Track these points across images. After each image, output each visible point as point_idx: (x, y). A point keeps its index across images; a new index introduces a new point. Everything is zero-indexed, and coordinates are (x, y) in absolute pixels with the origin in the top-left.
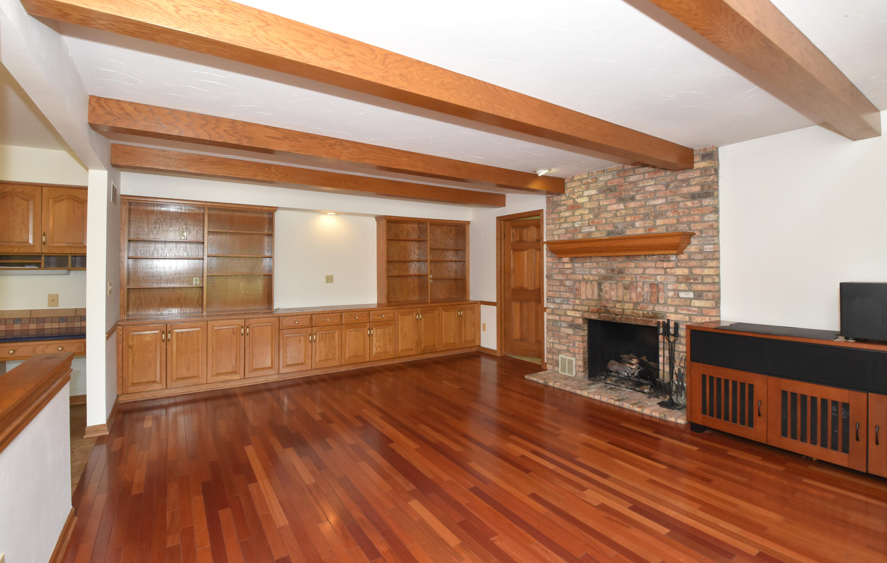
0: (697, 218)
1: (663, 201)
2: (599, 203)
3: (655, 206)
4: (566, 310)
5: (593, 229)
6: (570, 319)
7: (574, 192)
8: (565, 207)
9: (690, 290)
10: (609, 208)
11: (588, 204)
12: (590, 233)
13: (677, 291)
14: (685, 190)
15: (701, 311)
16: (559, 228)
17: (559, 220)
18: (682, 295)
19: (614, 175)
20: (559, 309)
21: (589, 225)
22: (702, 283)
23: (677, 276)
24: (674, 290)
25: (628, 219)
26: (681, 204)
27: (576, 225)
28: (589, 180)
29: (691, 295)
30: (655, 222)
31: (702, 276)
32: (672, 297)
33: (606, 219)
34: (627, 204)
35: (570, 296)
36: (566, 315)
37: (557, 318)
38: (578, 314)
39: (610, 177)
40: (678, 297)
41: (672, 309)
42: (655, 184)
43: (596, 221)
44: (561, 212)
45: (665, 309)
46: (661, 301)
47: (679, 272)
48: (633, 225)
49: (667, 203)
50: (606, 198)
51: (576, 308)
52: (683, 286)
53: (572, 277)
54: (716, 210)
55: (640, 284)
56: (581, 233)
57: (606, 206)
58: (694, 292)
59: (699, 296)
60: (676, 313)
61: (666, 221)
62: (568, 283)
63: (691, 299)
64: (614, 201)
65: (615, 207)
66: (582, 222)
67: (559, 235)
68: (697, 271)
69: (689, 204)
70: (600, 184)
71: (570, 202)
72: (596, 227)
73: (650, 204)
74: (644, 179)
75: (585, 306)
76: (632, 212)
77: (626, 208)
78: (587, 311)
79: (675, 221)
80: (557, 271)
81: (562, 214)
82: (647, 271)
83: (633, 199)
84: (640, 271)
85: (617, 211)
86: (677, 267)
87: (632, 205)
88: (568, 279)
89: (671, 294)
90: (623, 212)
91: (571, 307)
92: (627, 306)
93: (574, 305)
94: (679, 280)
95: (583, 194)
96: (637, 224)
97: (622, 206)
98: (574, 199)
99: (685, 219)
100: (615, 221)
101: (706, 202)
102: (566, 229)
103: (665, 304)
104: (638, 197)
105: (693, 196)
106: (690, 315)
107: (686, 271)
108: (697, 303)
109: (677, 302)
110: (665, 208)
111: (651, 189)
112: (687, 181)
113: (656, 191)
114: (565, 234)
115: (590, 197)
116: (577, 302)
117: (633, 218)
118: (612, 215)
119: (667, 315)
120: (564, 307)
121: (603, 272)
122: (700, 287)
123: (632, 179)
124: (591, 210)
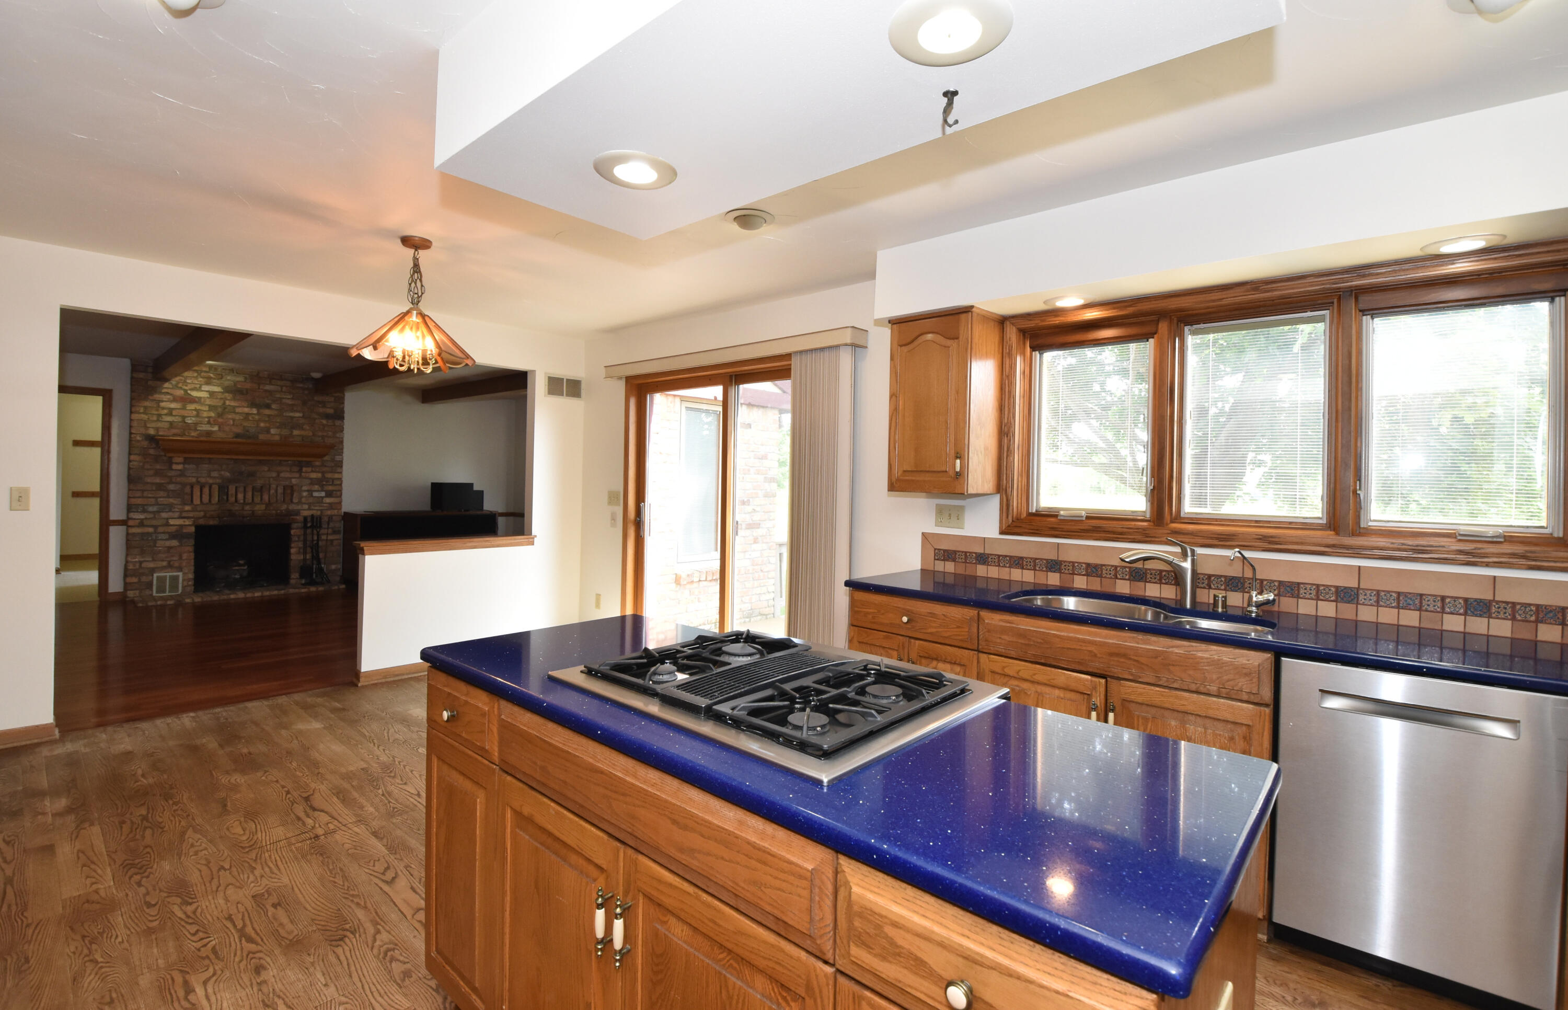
0: (330, 433)
1: (301, 415)
2: (224, 403)
3: (292, 418)
4: (167, 519)
5: (216, 428)
6: (174, 529)
7: (185, 382)
8: (169, 397)
9: (322, 491)
10: (238, 410)
11: (208, 400)
12: (209, 433)
13: (310, 492)
14: (321, 410)
15: (331, 506)
16: (158, 420)
17: (157, 410)
18: (315, 494)
19: (246, 378)
20: (154, 518)
21: (209, 423)
22: (333, 484)
23: (311, 479)
24: (308, 491)
25: (262, 425)
26: (317, 421)
27: (189, 421)
28: (212, 375)
29: (323, 494)
30: (292, 432)
31: (333, 480)
32: (306, 497)
33: (234, 420)
34: (261, 411)
35: (175, 502)
36: (167, 524)
37: (151, 530)
38: (187, 522)
39: (241, 379)
40: (312, 496)
41: (306, 507)
42: (292, 399)
43: (220, 420)
44: (163, 401)
45: (299, 507)
46: (295, 500)
47: (314, 475)
48: (268, 431)
49: (303, 417)
50: (234, 399)
51: (184, 515)
52: (316, 487)
53: (179, 479)
54: (342, 430)
55: (274, 486)
56: (196, 430)
57: (234, 407)
58: (326, 492)
59: (329, 494)
60: (309, 509)
61: (303, 433)
62: (171, 487)
63: (322, 497)
64: (245, 404)
65: (246, 410)
66: (198, 419)
67: (157, 429)
68: (329, 475)
69: (324, 422)
70: (227, 383)
71: (179, 393)
72: (220, 427)
73: (287, 414)
74: (282, 391)
75: (200, 511)
76: (267, 419)
77: (258, 414)
78: (204, 517)
79: (311, 434)
80: (151, 472)
81: (162, 404)
82: (282, 475)
83: (268, 406)
84: (274, 475)
85: (248, 414)
86: (312, 471)
87: (267, 412)
88: (171, 482)
89: (305, 494)
90: (257, 417)
91: (177, 515)
92: (257, 508)
93: (182, 511)
94: (313, 482)
95: (200, 387)
96: (273, 431)
97: (255, 411)
98: (186, 391)
99: (320, 434)
100: (246, 424)
101: (338, 423)
102: (171, 423)
103: (300, 503)
104: (274, 406)
105: (327, 416)
106: (321, 510)
107: (320, 475)
108: (328, 500)
109: (311, 500)
110: (302, 421)
111: (289, 402)
112: (324, 404)
113: (293, 405)
114: (169, 429)
115: (212, 394)
116: (187, 508)
117: (267, 425)
118: (242, 418)
119: (302, 511)
120: (164, 515)
121: (228, 474)
122: (330, 488)
123: (268, 387)
124: (212, 408)
